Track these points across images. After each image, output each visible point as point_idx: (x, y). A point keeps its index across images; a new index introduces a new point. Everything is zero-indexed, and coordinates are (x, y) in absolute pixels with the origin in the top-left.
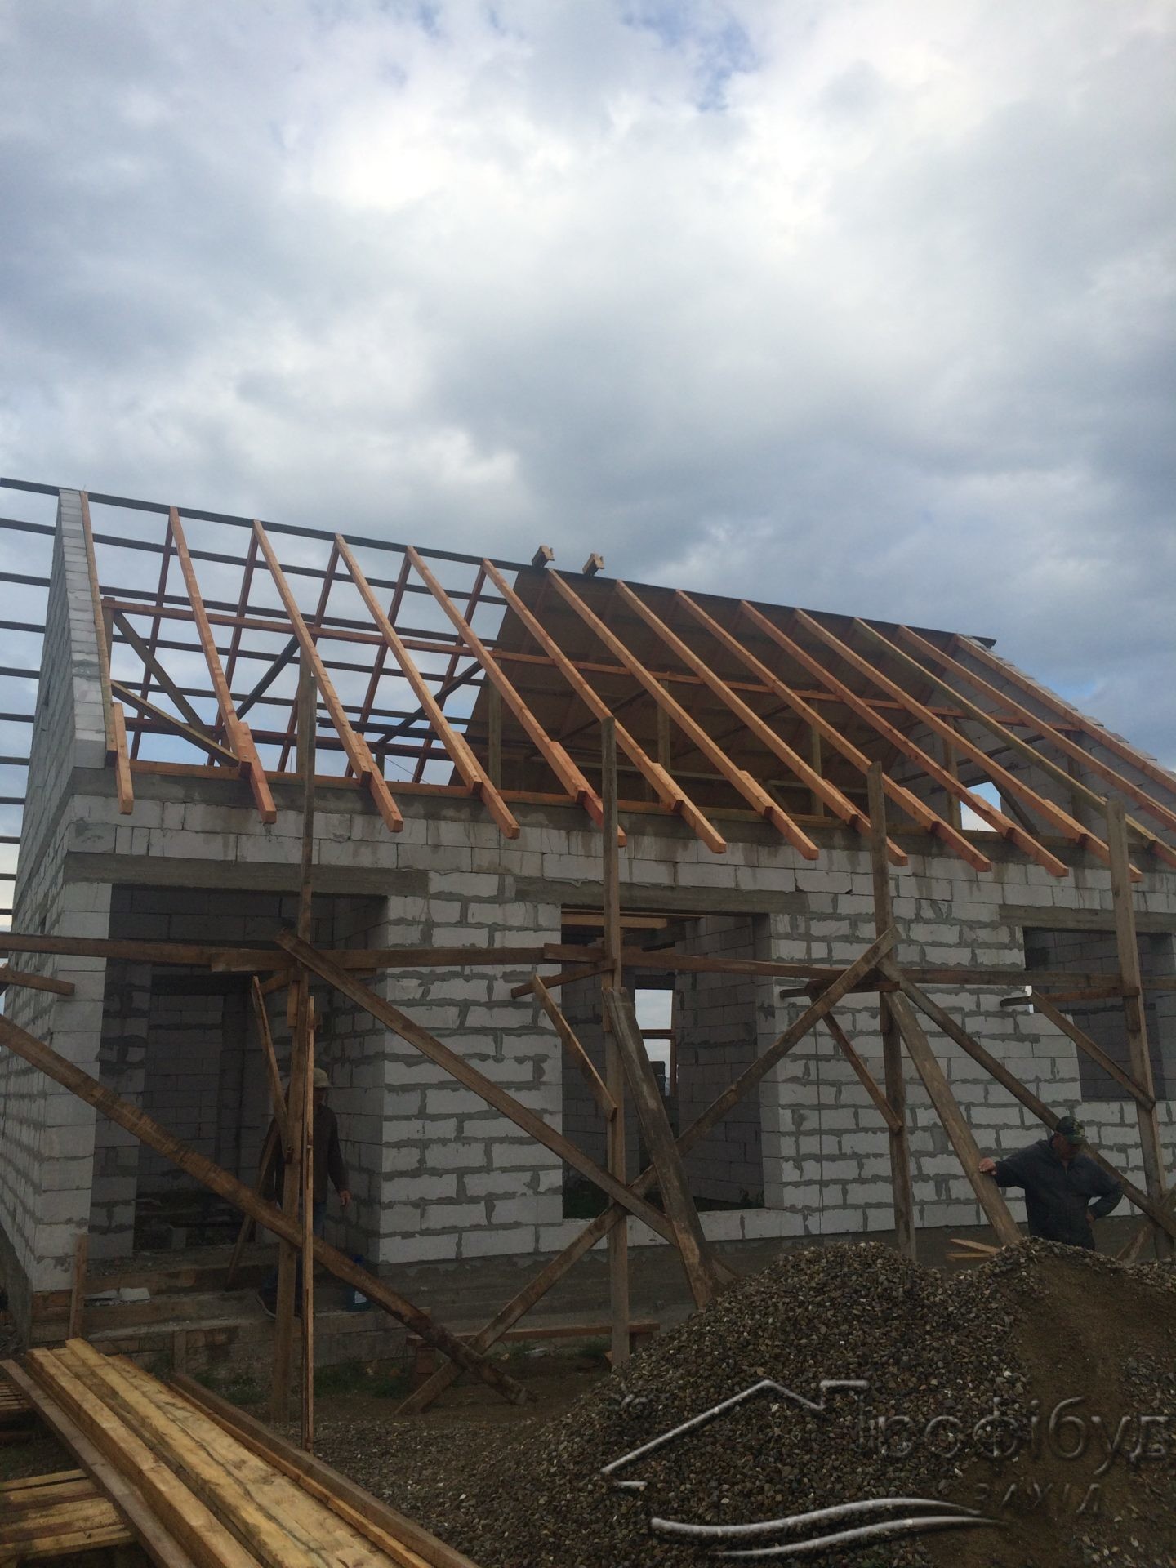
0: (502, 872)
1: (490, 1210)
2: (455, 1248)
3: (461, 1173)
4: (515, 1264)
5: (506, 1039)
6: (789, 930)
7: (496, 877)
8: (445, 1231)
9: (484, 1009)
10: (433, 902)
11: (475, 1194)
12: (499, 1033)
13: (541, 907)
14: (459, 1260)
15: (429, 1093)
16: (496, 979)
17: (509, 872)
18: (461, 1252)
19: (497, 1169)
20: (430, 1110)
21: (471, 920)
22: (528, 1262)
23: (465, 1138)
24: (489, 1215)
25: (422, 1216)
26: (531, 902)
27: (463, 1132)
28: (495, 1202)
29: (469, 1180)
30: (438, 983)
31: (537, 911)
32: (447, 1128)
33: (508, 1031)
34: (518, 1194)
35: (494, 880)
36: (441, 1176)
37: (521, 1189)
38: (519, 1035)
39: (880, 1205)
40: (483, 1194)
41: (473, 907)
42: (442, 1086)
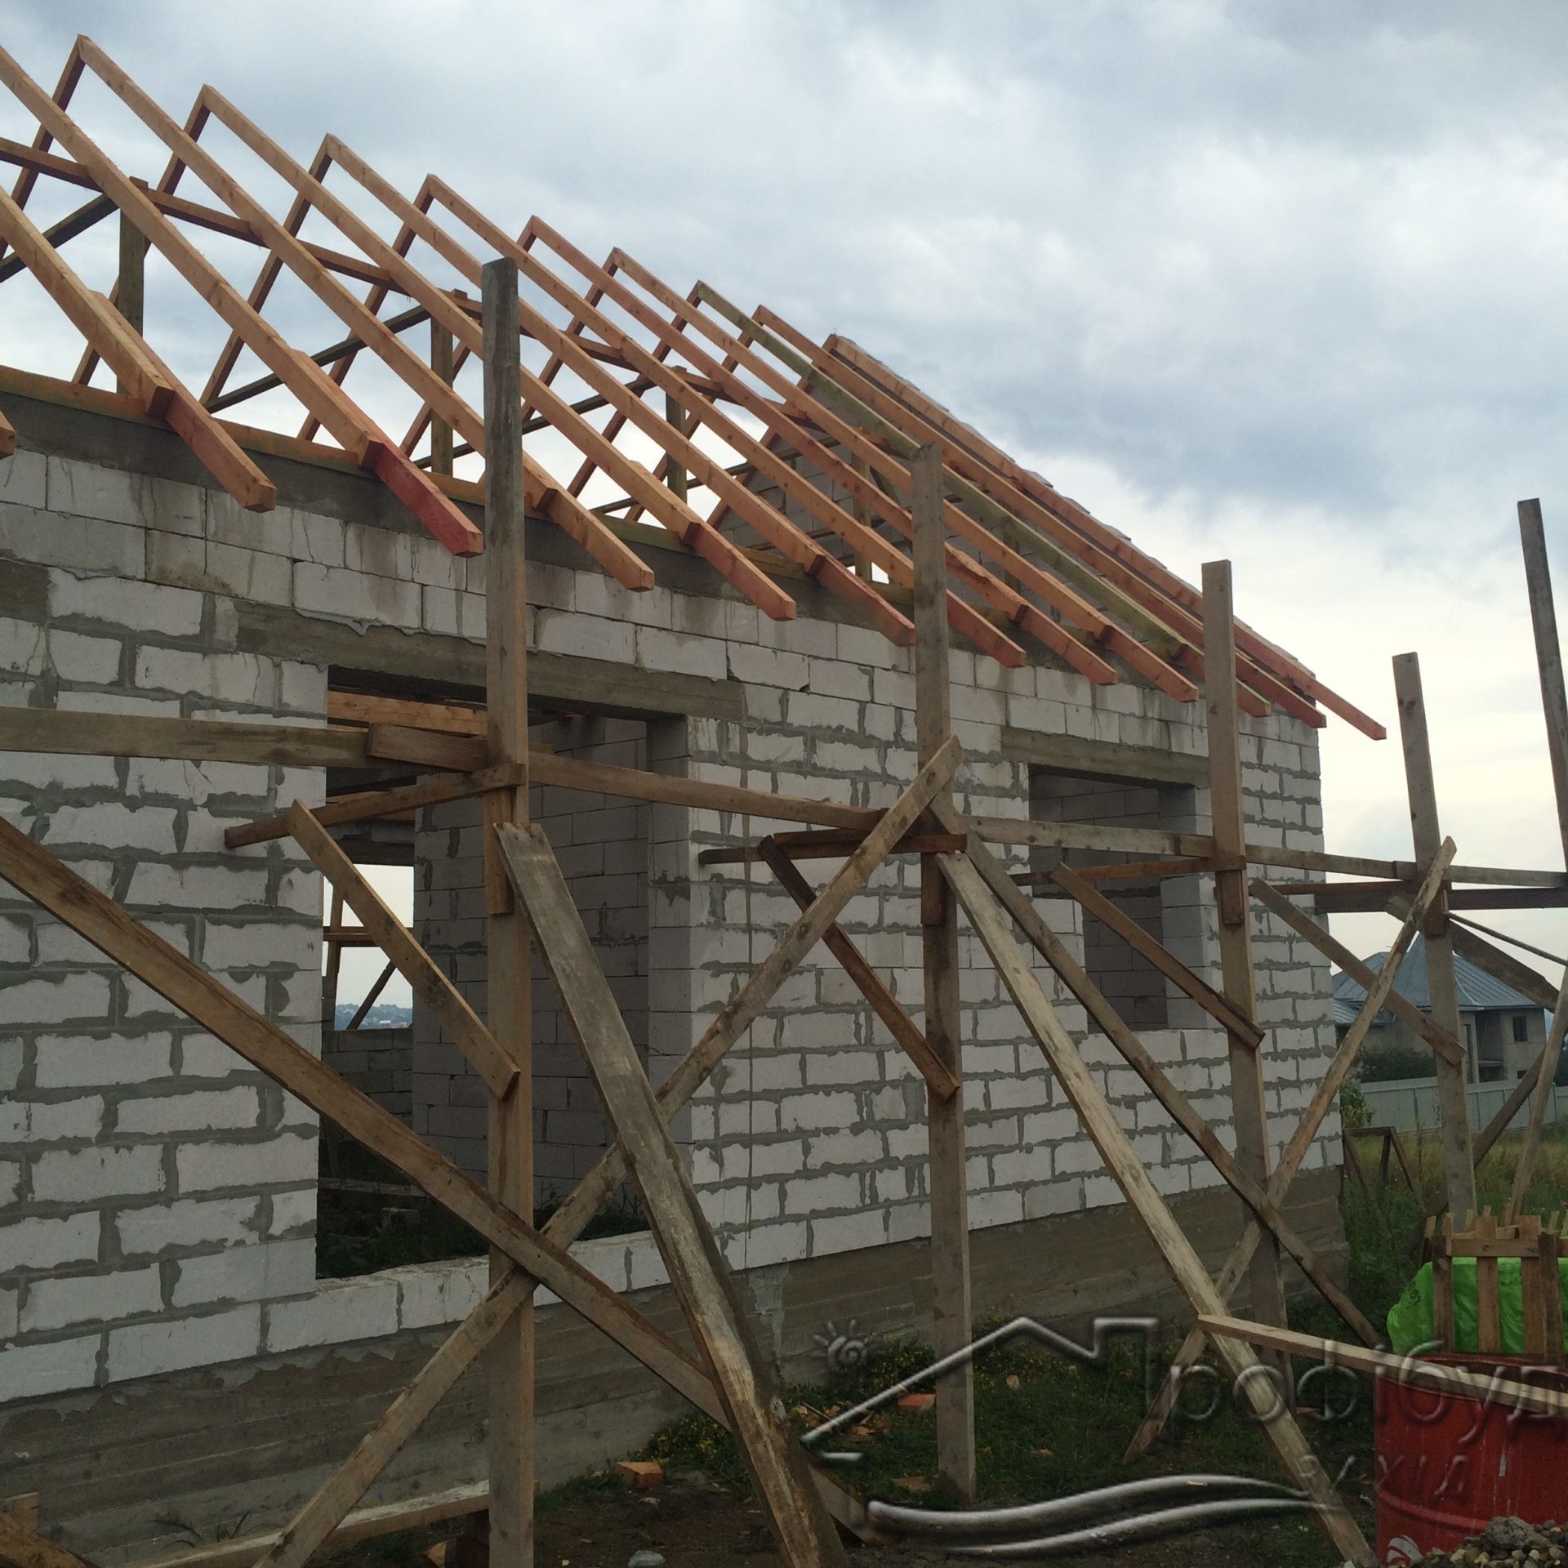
0: (211, 589)
1: (170, 1278)
2: (94, 1365)
3: (110, 1208)
4: (219, 1383)
5: (211, 930)
6: (715, 747)
7: (197, 597)
8: (72, 1331)
9: (165, 870)
10: (60, 637)
11: (140, 1251)
12: (197, 917)
13: (286, 667)
14: (103, 1389)
15: (45, 1043)
16: (195, 808)
17: (225, 589)
18: (106, 1373)
19: (189, 1195)
20: (46, 1079)
21: (141, 681)
22: (245, 1376)
23: (121, 1135)
24: (167, 1291)
25: (22, 1304)
26: (267, 654)
27: (115, 1123)
28: (180, 1262)
29: (126, 1222)
30: (66, 810)
31: (281, 675)
32: (84, 1117)
33: (218, 916)
34: (229, 1244)
35: (193, 602)
36: (65, 1218)
37: (236, 1232)
38: (239, 925)
39: (831, 1213)
40: (155, 1249)
41: (148, 655)
42: (71, 1028)
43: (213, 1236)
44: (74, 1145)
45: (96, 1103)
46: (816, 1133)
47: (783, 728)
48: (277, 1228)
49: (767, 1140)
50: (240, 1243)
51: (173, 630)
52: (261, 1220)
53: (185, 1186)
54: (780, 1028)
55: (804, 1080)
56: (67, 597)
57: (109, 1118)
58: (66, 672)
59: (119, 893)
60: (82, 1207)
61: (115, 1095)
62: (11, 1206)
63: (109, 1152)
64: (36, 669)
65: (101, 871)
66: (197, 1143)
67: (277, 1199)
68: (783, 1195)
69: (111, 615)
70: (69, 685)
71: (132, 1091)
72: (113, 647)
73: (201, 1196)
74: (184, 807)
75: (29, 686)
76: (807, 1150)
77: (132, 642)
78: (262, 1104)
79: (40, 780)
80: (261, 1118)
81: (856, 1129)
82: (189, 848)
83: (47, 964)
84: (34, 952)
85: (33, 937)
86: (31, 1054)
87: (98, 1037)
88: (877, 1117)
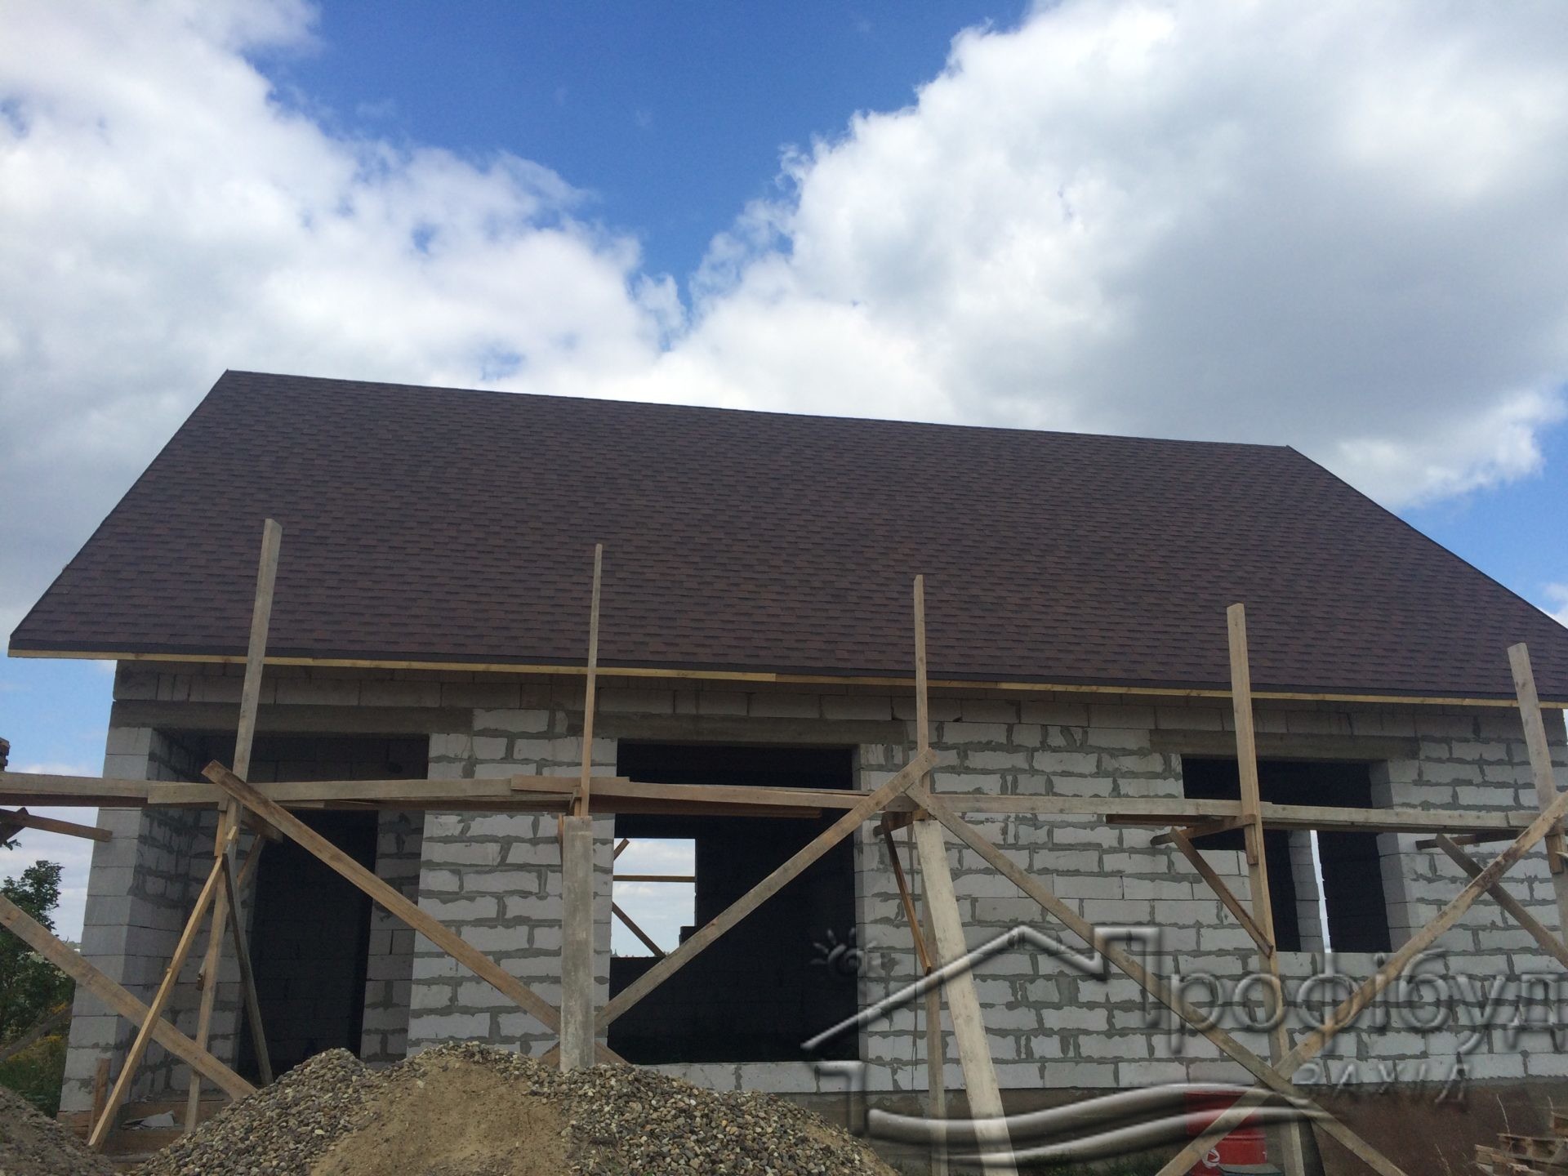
0: (552, 708)
3: (495, 1012)
5: (550, 876)
6: (882, 761)
7: (546, 713)
9: (527, 846)
10: (480, 741)
11: (510, 1034)
12: (543, 869)
15: (466, 930)
16: (543, 815)
17: (560, 707)
21: (517, 756)
29: (503, 1019)
30: (479, 820)
33: (553, 868)
35: (544, 716)
36: (473, 1015)
40: (518, 1034)
41: (521, 744)
42: (479, 922)
47: (940, 746)
51: (533, 730)
56: (481, 721)
58: (480, 755)
59: (504, 858)
60: (481, 1010)
61: (500, 956)
62: (448, 1007)
64: (465, 756)
65: (493, 849)
66: (541, 983)
69: (501, 727)
70: (482, 762)
71: (507, 955)
74: (537, 815)
75: (463, 763)
77: (512, 738)
81: (1011, 1006)
82: (540, 834)
83: (467, 892)
84: (461, 887)
85: (461, 880)
87: (491, 927)
88: (1031, 999)
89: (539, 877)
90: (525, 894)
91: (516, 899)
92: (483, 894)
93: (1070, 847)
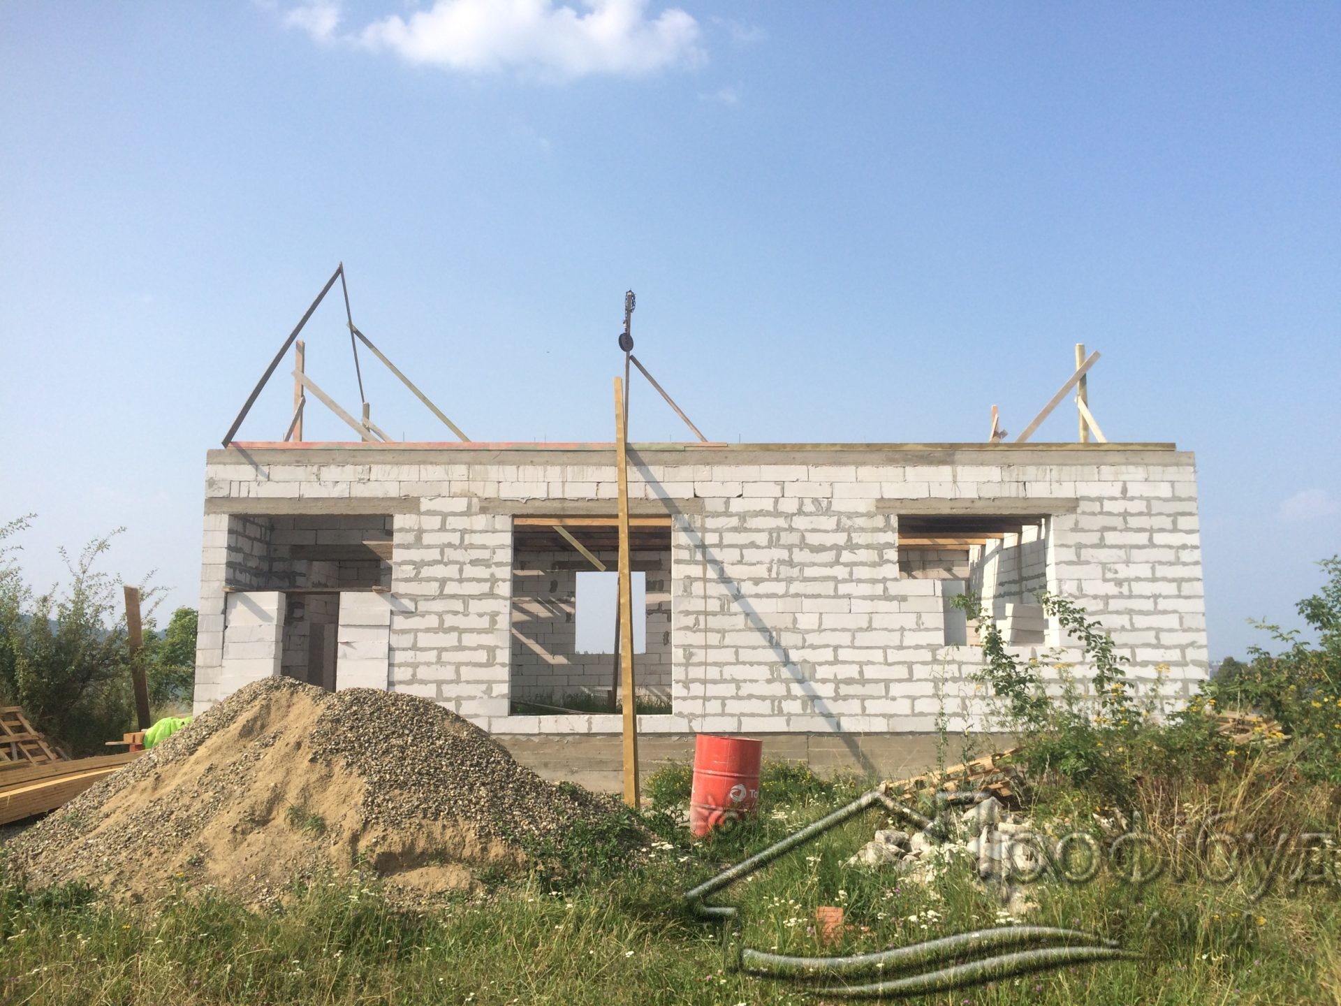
0: (469, 496)
1: (458, 706)
3: (439, 683)
5: (471, 602)
6: (686, 525)
7: (466, 499)
9: (456, 583)
10: (423, 517)
11: (449, 697)
12: (466, 597)
13: (497, 517)
16: (465, 564)
17: (474, 495)
19: (464, 681)
20: (420, 645)
21: (448, 527)
23: (442, 662)
26: (490, 514)
27: (441, 658)
28: (462, 701)
30: (426, 567)
31: (494, 520)
32: (431, 656)
33: (473, 597)
34: (477, 697)
37: (480, 694)
38: (480, 599)
39: (752, 715)
40: (453, 697)
41: (450, 519)
42: (428, 630)
43: (472, 694)
44: (428, 664)
45: (435, 653)
46: (745, 681)
47: (727, 514)
48: (494, 695)
49: (715, 682)
50: (481, 698)
51: (458, 510)
52: (489, 691)
53: (463, 678)
54: (724, 637)
55: (737, 659)
56: (425, 505)
57: (439, 657)
58: (425, 527)
59: (442, 591)
61: (441, 650)
62: (410, 680)
63: (439, 667)
64: (416, 528)
65: (436, 585)
66: (467, 666)
67: (494, 686)
68: (724, 705)
69: (438, 509)
70: (426, 531)
71: (446, 649)
72: (439, 518)
73: (468, 682)
74: (462, 564)
75: (415, 532)
76: (738, 688)
77: (445, 516)
78: (488, 655)
79: (417, 559)
80: (488, 660)
81: (769, 681)
82: (463, 576)
83: (420, 612)
84: (416, 608)
85: (416, 604)
86: (416, 637)
87: (435, 633)
88: (783, 677)
89: (464, 603)
90: (456, 613)
91: (450, 616)
92: (429, 613)
93: (815, 579)
